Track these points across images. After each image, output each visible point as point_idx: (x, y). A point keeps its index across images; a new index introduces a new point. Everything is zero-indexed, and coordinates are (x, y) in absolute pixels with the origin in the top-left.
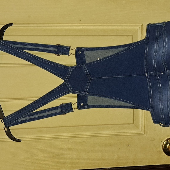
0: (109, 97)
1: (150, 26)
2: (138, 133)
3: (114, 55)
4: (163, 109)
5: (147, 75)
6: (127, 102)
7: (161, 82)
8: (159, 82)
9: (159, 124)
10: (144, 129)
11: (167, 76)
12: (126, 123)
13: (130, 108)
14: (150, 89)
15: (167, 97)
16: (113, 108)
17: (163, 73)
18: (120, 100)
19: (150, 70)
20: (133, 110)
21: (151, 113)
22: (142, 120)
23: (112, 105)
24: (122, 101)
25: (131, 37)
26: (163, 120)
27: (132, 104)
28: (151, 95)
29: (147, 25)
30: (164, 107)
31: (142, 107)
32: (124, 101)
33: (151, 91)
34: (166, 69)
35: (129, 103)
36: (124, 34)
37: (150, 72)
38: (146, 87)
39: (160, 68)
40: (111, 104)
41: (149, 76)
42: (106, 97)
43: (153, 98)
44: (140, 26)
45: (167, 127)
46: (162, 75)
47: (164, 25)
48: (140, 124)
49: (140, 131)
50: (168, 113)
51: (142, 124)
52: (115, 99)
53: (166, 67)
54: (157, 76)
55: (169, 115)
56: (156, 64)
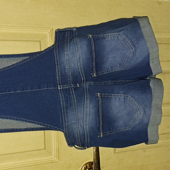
0: (11, 118)
1: (59, 31)
2: (51, 160)
3: (17, 64)
4: (79, 128)
5: (59, 89)
6: (35, 123)
7: (76, 97)
8: (74, 98)
9: (75, 147)
10: (59, 154)
11: (84, 90)
12: (36, 149)
13: (39, 130)
14: (63, 105)
15: (83, 114)
16: (18, 131)
17: (80, 85)
18: (26, 121)
19: (64, 81)
20: (44, 132)
21: (64, 134)
22: (55, 144)
23: (17, 128)
24: (28, 122)
25: (39, 43)
26: (79, 142)
27: (41, 125)
28: (64, 112)
29: (56, 30)
30: (79, 126)
31: (54, 128)
32: (31, 122)
33: (64, 109)
34: (84, 81)
35: (38, 124)
36: (30, 40)
37: (63, 85)
38: (58, 103)
39: (76, 79)
40: (15, 127)
41: (62, 89)
42: (7, 118)
43: (67, 116)
44: (50, 31)
45: (84, 149)
46: (78, 88)
47: (75, 30)
48: (53, 148)
49: (53, 157)
50: (84, 133)
51: (56, 148)
52: (20, 120)
53: (83, 77)
54: (72, 89)
55: (85, 135)
56: (72, 75)
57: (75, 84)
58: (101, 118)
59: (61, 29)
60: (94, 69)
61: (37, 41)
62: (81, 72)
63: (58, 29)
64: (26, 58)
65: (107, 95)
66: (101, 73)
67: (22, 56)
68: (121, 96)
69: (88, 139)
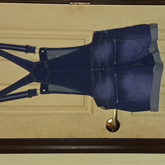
1: (96, 33)
3: (68, 54)
7: (101, 76)
11: (107, 72)
17: (104, 69)
19: (95, 66)
21: (94, 99)
25: (84, 40)
27: (80, 91)
29: (94, 32)
32: (74, 89)
34: (108, 66)
41: (93, 71)
44: (92, 32)
50: (106, 99)
53: (108, 64)
54: (99, 71)
55: (106, 101)
56: (100, 62)
57: (102, 68)
58: (117, 90)
59: (98, 31)
60: (115, 59)
61: (83, 39)
62: (107, 61)
63: (96, 31)
64: (76, 49)
65: (122, 76)
66: (120, 62)
67: (73, 49)
68: (131, 77)
69: (108, 103)
